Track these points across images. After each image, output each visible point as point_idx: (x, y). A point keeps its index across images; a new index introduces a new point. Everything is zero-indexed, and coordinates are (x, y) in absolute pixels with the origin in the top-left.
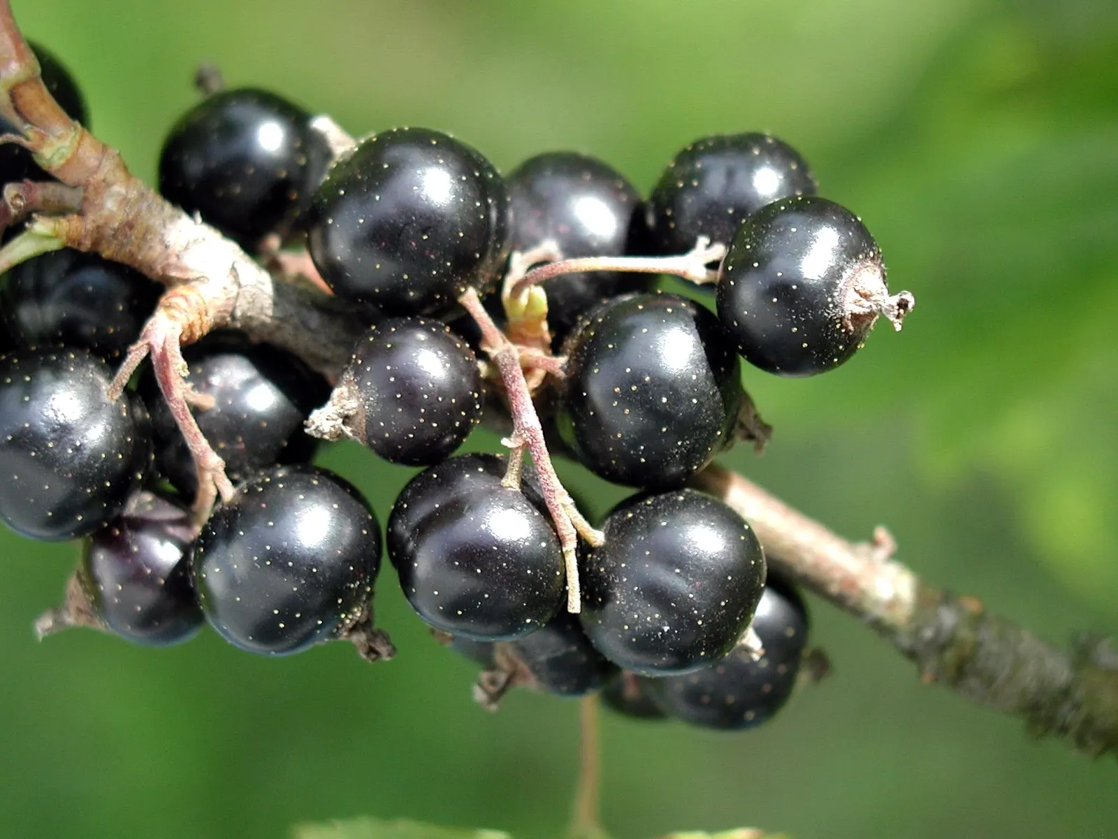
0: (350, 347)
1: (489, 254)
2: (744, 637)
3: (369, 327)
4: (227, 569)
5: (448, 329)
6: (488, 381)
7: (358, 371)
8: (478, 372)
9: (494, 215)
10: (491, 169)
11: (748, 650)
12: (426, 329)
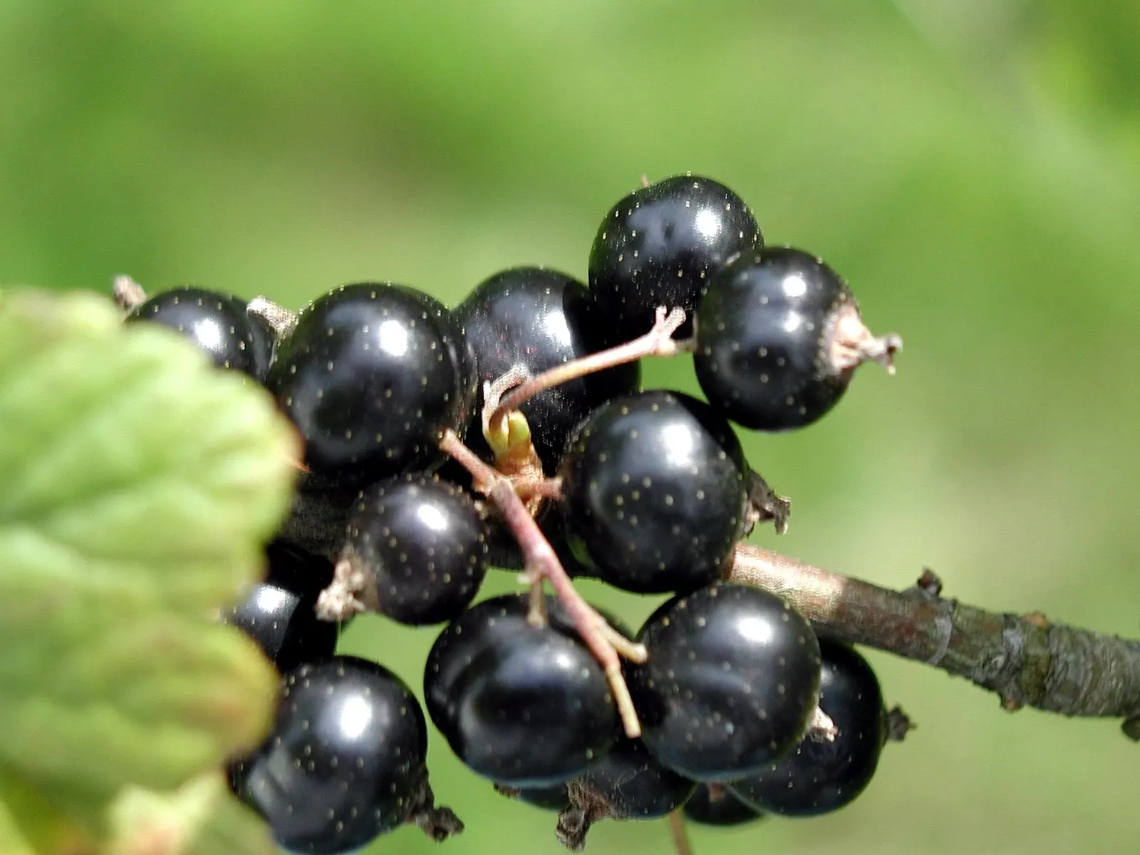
0: (342, 521)
1: (458, 393)
2: (813, 718)
3: (357, 495)
4: (272, 781)
5: (437, 478)
6: (489, 520)
7: (357, 543)
8: (477, 514)
9: (453, 353)
10: (438, 306)
11: (821, 731)
12: (416, 481)
